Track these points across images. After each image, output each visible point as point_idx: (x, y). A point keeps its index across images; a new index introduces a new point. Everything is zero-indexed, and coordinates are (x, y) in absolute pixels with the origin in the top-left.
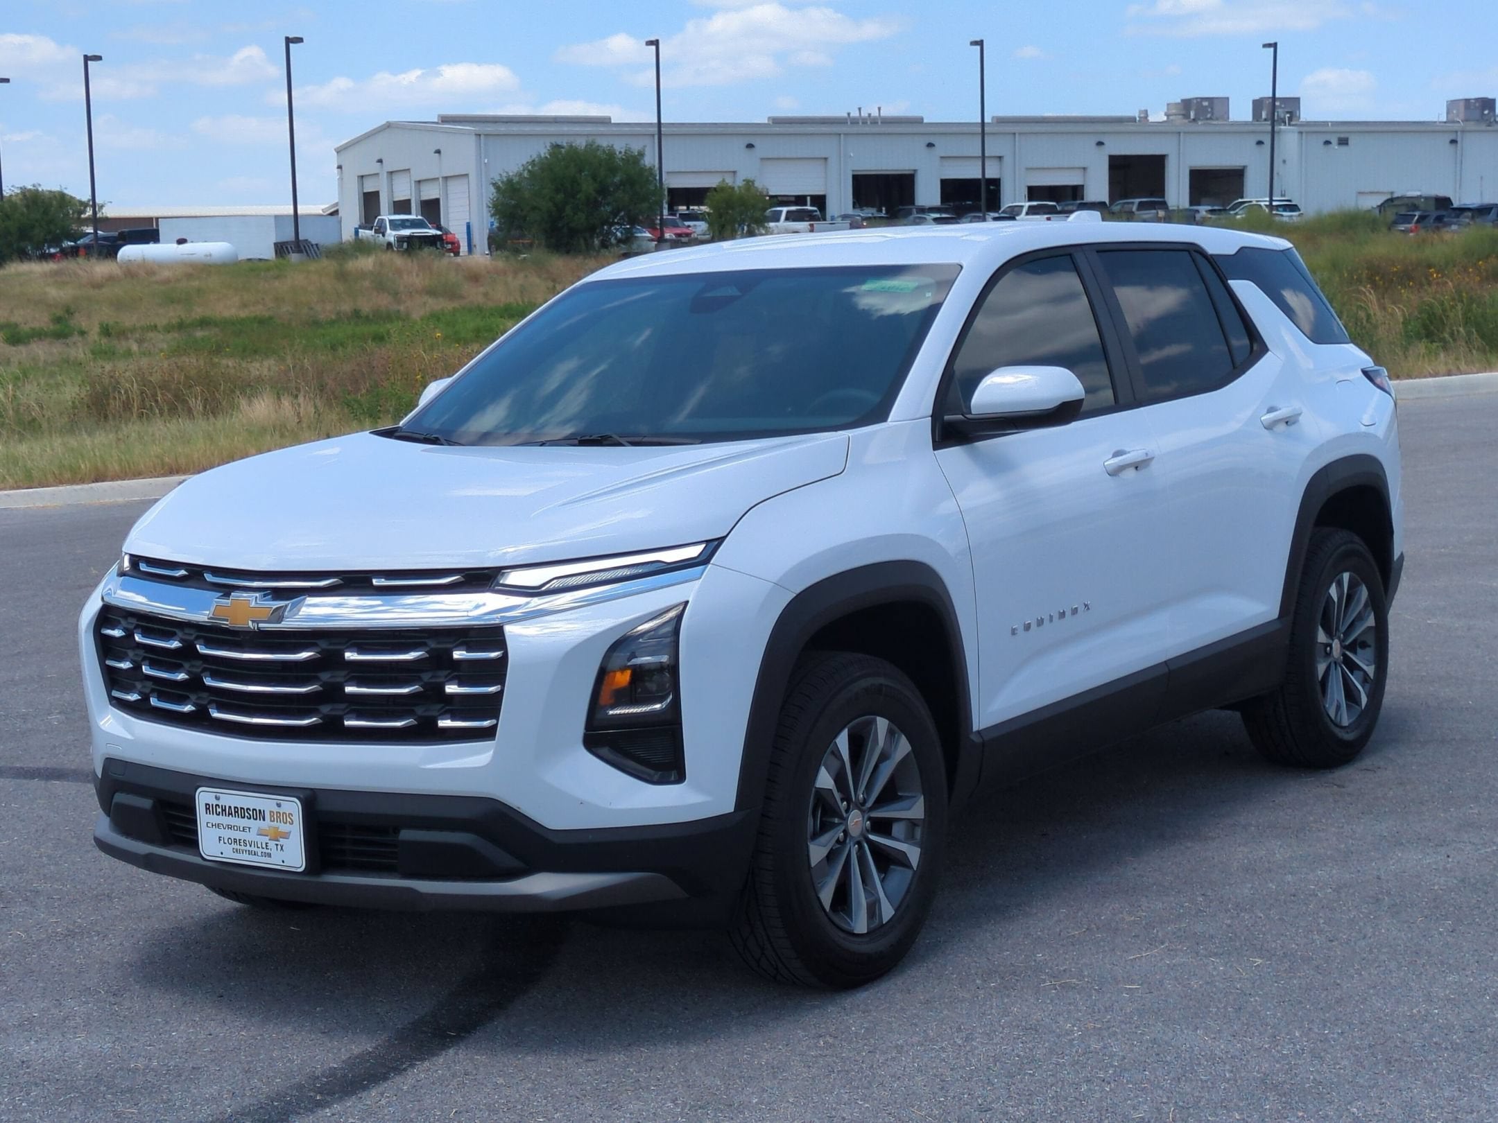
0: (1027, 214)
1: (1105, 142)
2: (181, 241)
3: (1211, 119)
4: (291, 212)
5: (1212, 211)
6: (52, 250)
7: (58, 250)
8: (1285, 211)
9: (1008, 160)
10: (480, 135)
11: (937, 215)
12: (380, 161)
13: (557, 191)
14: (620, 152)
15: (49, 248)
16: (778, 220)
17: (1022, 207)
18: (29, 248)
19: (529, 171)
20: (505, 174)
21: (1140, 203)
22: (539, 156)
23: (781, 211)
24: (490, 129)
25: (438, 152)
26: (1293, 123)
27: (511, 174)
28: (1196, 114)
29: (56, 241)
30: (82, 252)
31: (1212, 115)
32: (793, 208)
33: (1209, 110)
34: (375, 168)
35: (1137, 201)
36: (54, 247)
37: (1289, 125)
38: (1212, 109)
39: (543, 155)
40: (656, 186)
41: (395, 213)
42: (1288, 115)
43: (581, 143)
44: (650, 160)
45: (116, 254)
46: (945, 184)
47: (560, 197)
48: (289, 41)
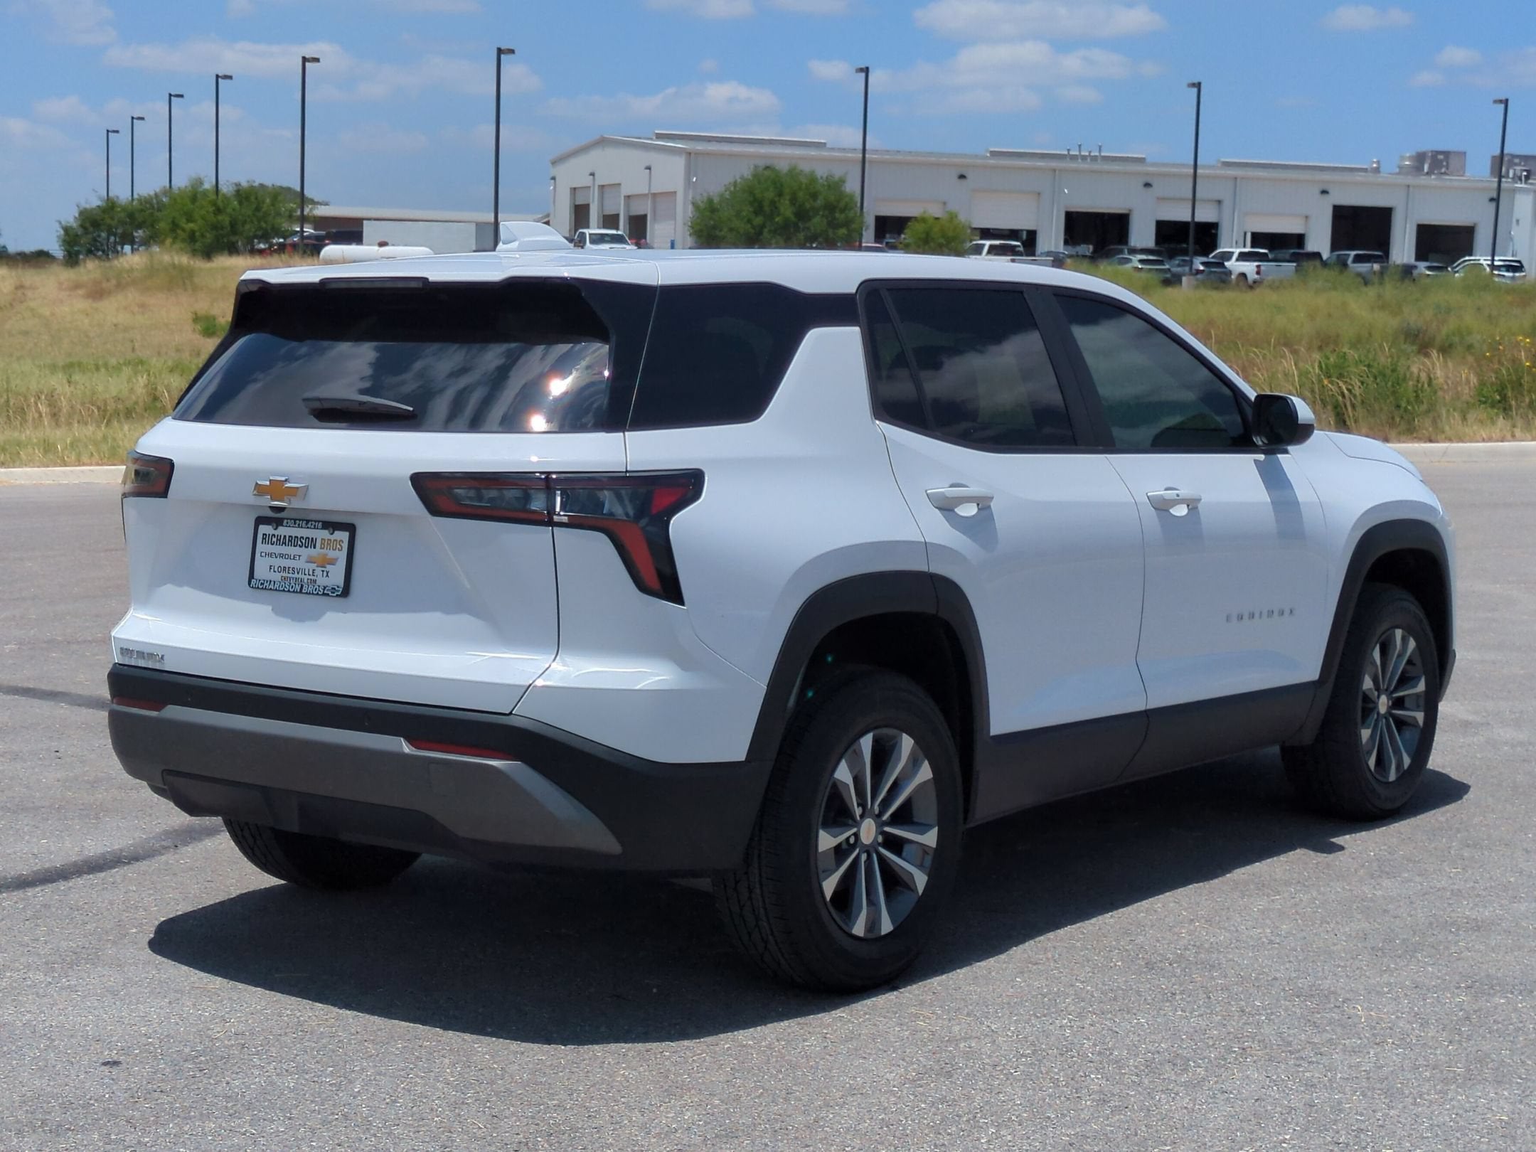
0: (1237, 260)
1: (1330, 191)
2: (382, 244)
3: (1445, 173)
4: (492, 220)
5: (1429, 268)
6: (262, 246)
7: (267, 246)
8: (1508, 271)
9: (1227, 204)
10: (690, 153)
11: (1144, 257)
12: (592, 174)
13: (756, 213)
14: (822, 178)
15: (259, 243)
16: (980, 253)
17: (1233, 253)
18: (240, 243)
19: (731, 192)
20: (705, 195)
21: (1356, 256)
22: (742, 177)
23: (984, 245)
24: (700, 147)
25: (649, 168)
26: (1530, 181)
27: (711, 194)
28: (1429, 168)
29: (265, 237)
30: (289, 248)
31: (1447, 169)
32: (997, 242)
33: (1445, 163)
34: (587, 181)
35: (1353, 253)
36: (264, 244)
37: (1526, 183)
38: (1447, 163)
39: (745, 175)
40: (856, 213)
41: (604, 227)
42: (1525, 173)
43: (783, 167)
44: (852, 186)
45: (319, 253)
46: (1160, 224)
47: (758, 220)
48: (500, 51)
